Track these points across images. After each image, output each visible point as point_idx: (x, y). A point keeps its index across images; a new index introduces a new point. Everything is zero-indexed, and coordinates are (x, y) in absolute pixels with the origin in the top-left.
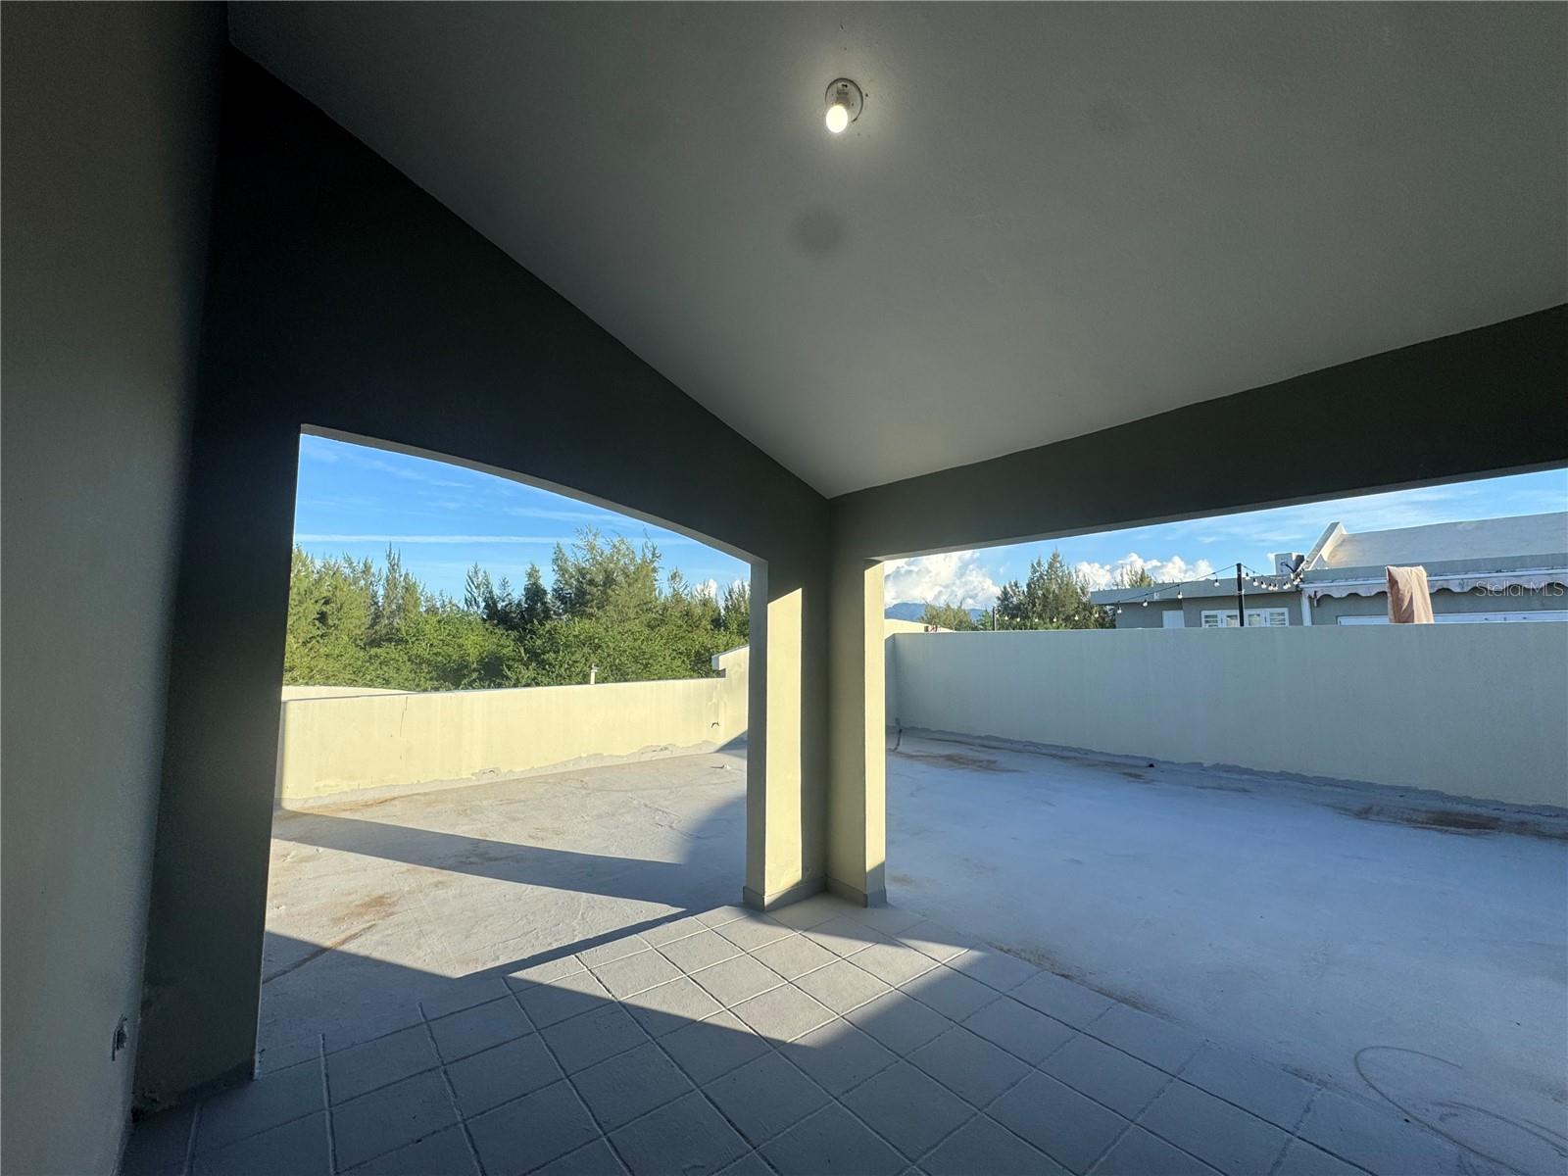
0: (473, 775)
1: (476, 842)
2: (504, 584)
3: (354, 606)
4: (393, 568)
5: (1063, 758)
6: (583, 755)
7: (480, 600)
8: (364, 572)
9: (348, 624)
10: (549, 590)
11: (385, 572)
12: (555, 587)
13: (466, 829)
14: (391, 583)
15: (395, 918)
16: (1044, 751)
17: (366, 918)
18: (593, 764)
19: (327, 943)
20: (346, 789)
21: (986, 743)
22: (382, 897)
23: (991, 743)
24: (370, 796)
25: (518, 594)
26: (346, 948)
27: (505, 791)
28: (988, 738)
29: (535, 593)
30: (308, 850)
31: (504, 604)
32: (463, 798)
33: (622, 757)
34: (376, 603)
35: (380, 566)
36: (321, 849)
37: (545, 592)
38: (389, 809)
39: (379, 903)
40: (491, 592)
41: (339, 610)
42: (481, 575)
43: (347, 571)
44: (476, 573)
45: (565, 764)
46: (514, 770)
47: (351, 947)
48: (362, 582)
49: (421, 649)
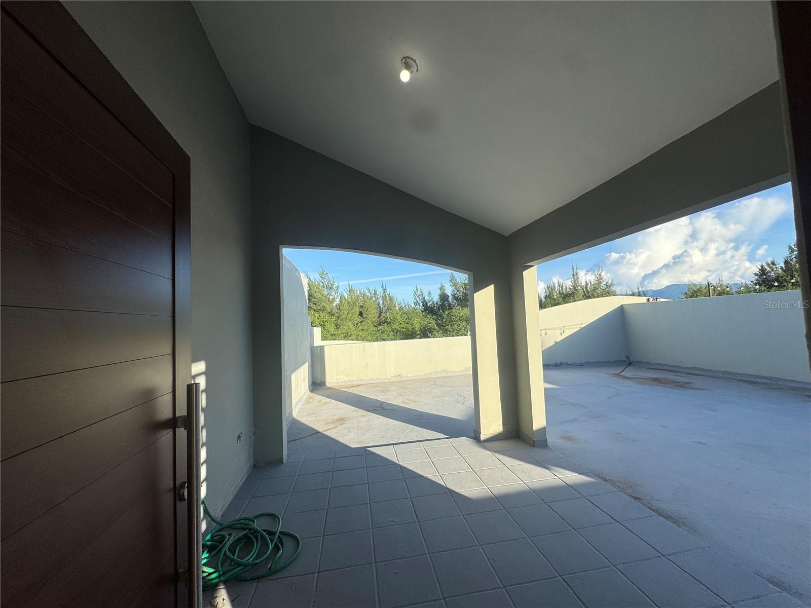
0: (392, 377)
1: (382, 403)
2: (430, 294)
3: (372, 309)
4: (384, 291)
5: (753, 382)
6: (438, 370)
7: (420, 302)
8: (374, 294)
9: (370, 316)
10: (450, 295)
11: (382, 293)
12: (452, 293)
13: (381, 398)
14: (384, 298)
15: (344, 426)
16: (739, 378)
17: (336, 424)
18: (443, 375)
19: (320, 430)
20: (347, 380)
21: (691, 371)
22: (343, 418)
23: (694, 372)
24: (354, 383)
25: (436, 298)
26: (324, 433)
27: (401, 384)
28: (693, 368)
29: (444, 297)
30: (328, 400)
31: (430, 303)
32: (385, 387)
33: (457, 372)
34: (380, 307)
35: (380, 291)
36: (332, 400)
37: (448, 296)
38: (359, 388)
39: (342, 420)
40: (424, 298)
41: (367, 311)
42: (419, 290)
43: (368, 294)
44: (417, 290)
45: (430, 374)
46: (409, 376)
47: (326, 433)
48: (374, 298)
49: (396, 326)
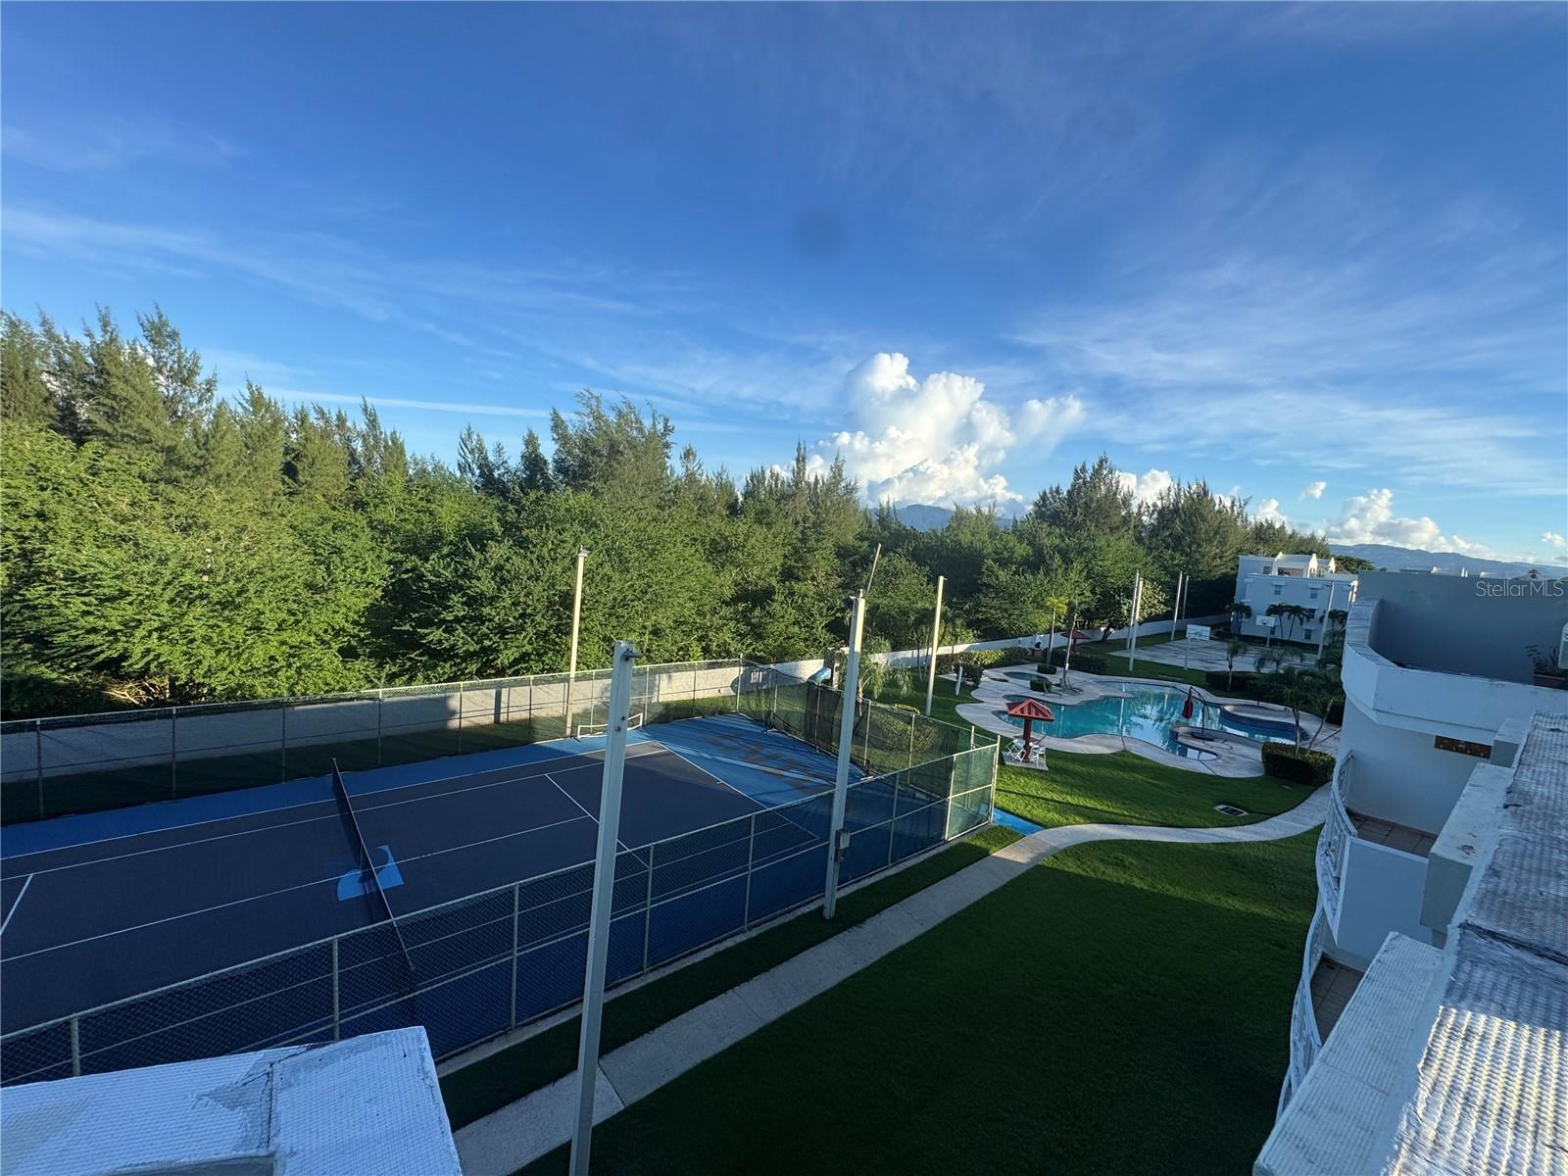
2: (499, 450)
3: (327, 461)
4: (371, 422)
7: (474, 466)
8: (337, 424)
9: (322, 482)
10: (550, 460)
11: (363, 428)
12: (556, 457)
14: (371, 440)
25: (514, 459)
29: (533, 461)
31: (500, 472)
34: (356, 461)
35: (357, 421)
37: (545, 463)
40: (486, 458)
41: (310, 465)
42: (474, 437)
43: (318, 422)
44: (469, 435)
48: (337, 437)
